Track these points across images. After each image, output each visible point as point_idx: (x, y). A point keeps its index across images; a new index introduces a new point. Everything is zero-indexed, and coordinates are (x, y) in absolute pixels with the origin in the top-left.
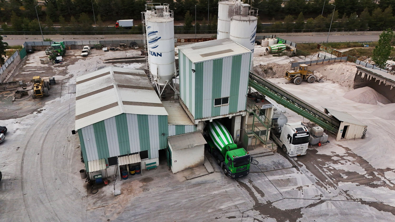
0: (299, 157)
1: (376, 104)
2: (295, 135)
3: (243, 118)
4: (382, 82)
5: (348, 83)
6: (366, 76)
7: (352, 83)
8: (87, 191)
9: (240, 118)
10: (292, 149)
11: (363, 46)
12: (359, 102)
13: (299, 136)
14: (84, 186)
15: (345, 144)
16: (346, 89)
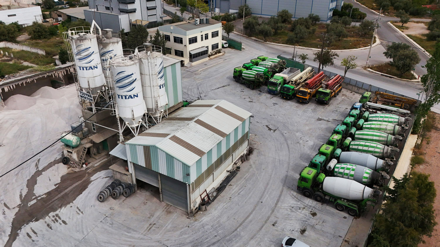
8: (253, 151)
14: (253, 154)
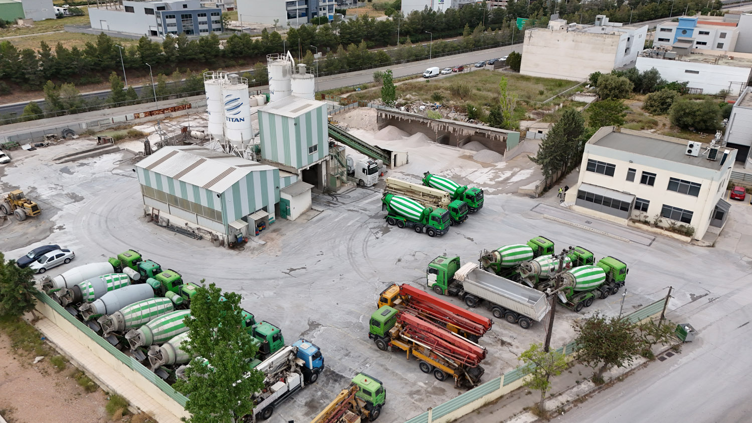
0: (374, 185)
1: (402, 139)
2: (369, 167)
3: (327, 161)
4: (401, 118)
5: (371, 127)
6: (386, 115)
7: (376, 126)
8: (235, 251)
9: (325, 162)
10: (369, 179)
11: (355, 91)
12: (389, 140)
13: (371, 167)
14: (228, 250)
15: (397, 170)
16: (372, 132)
